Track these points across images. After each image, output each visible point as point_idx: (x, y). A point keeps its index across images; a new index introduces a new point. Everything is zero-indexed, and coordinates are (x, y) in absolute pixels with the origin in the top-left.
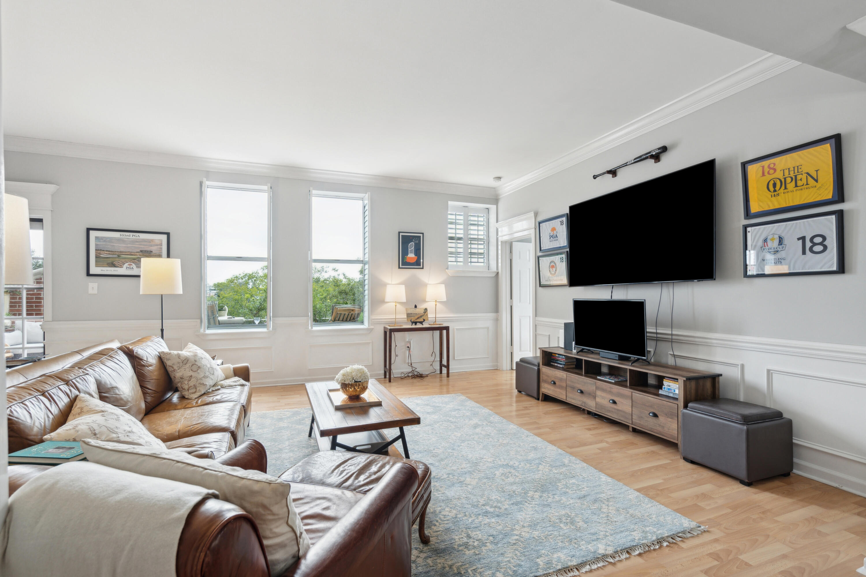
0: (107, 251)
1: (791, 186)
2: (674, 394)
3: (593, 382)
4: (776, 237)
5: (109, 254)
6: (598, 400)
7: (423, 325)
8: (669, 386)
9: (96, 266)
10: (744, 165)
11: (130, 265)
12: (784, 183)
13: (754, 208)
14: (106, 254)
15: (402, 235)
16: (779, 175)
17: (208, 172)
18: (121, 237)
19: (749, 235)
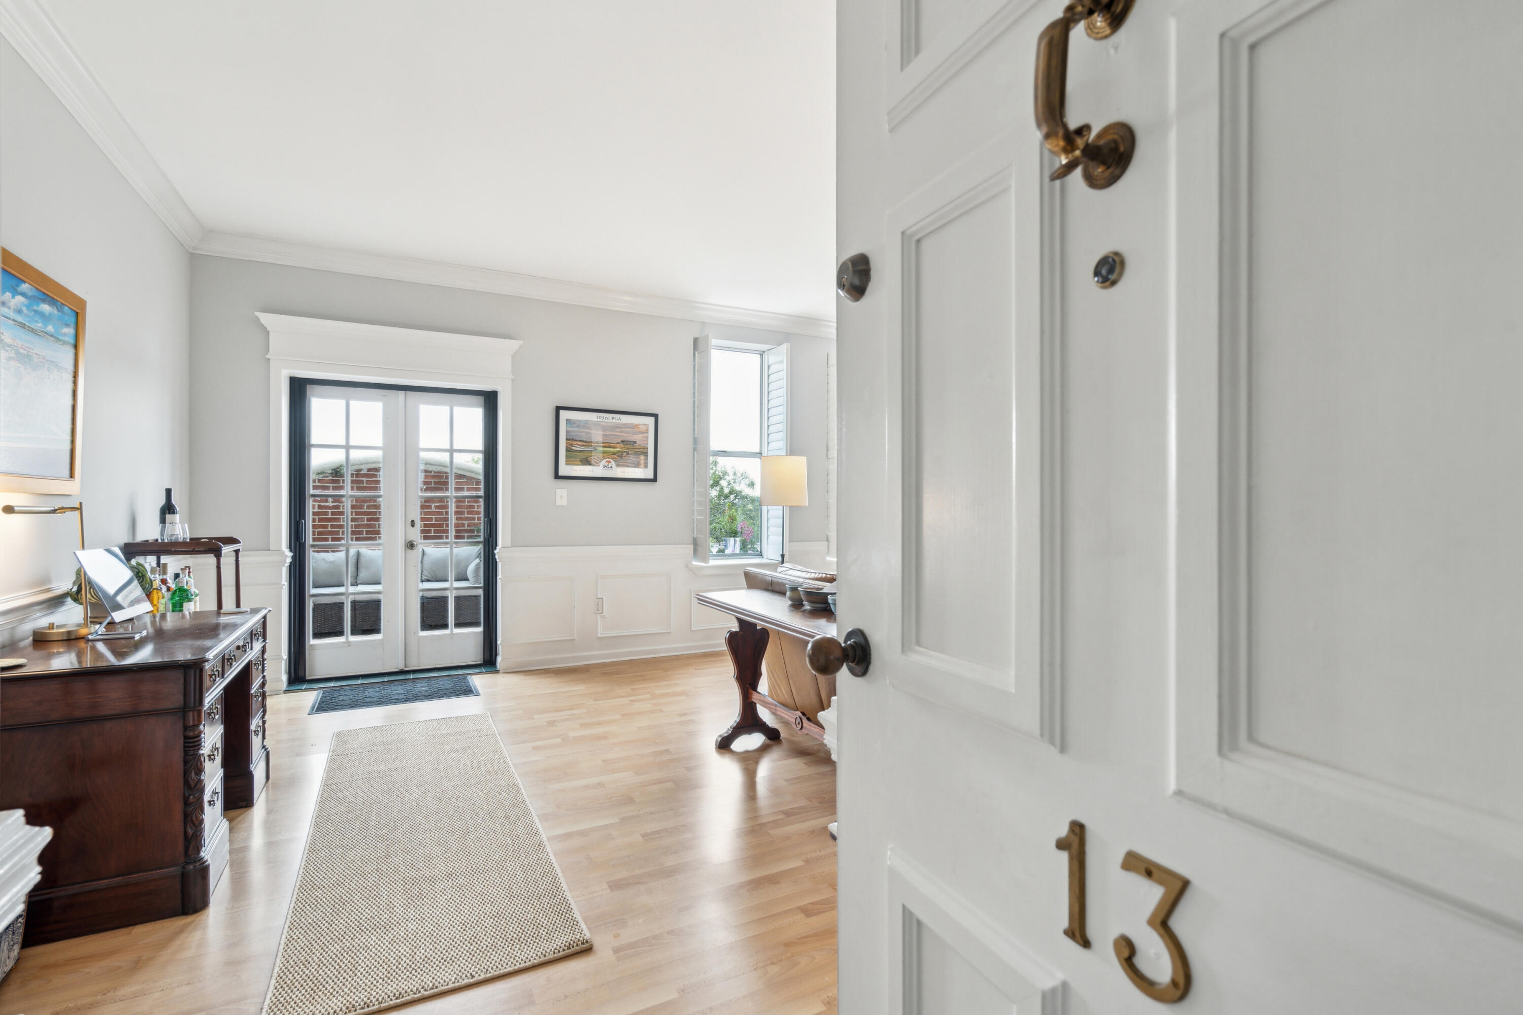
0: (580, 441)
5: (583, 445)
9: (567, 464)
11: (609, 462)
14: (580, 445)
17: (703, 323)
18: (599, 420)
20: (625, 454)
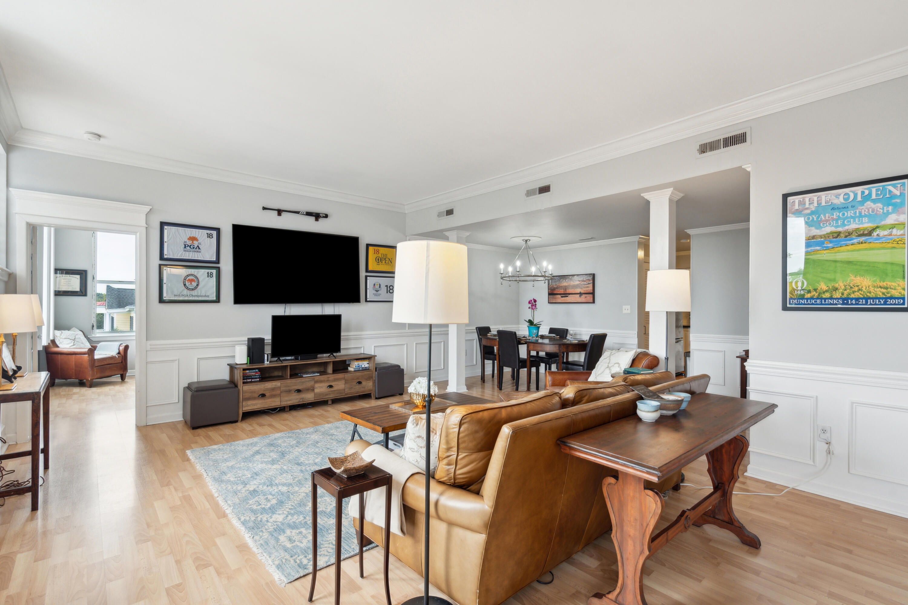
1: (384, 262)
2: (362, 368)
3: (311, 379)
4: (378, 284)
10: (368, 246)
12: (381, 260)
13: (370, 268)
16: (380, 255)
19: (368, 281)
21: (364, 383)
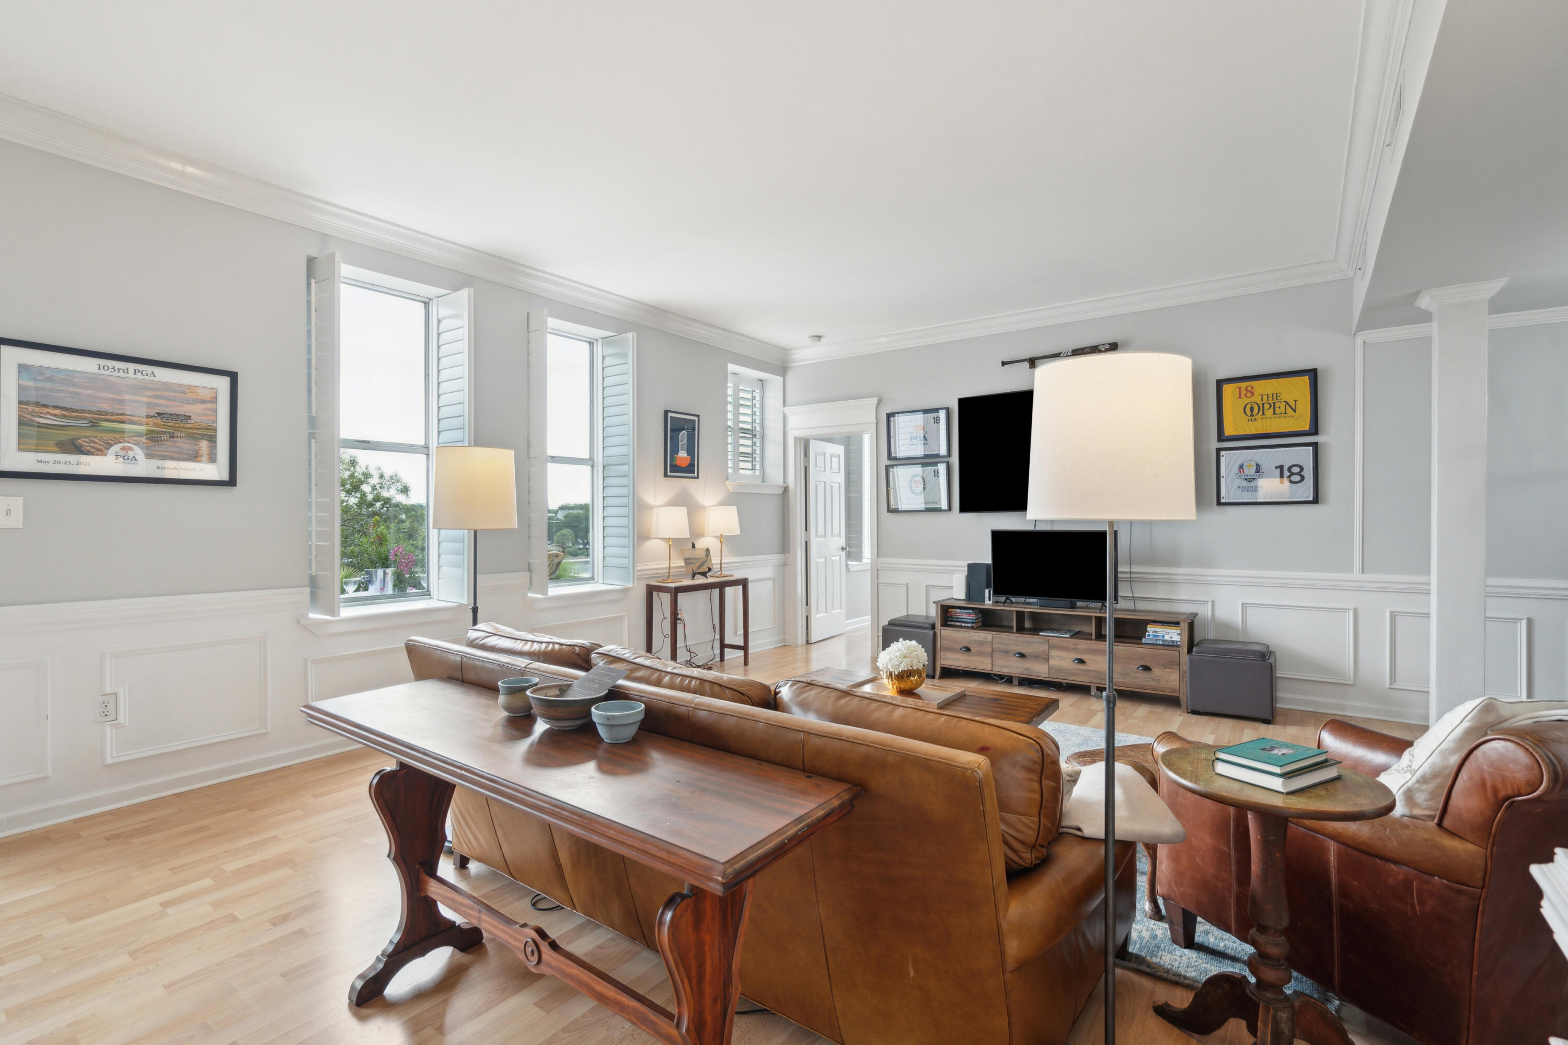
0: (56, 407)
1: (1269, 412)
2: (1163, 641)
3: (1043, 640)
4: (1254, 463)
5: (64, 416)
6: (1053, 662)
7: (707, 578)
8: (1156, 632)
9: (20, 450)
10: (1220, 383)
12: (1261, 409)
13: (1229, 431)
14: (55, 415)
15: (670, 417)
16: (1257, 399)
17: (325, 235)
18: (102, 372)
19: (1223, 460)
20: (164, 437)
21: (1156, 671)
